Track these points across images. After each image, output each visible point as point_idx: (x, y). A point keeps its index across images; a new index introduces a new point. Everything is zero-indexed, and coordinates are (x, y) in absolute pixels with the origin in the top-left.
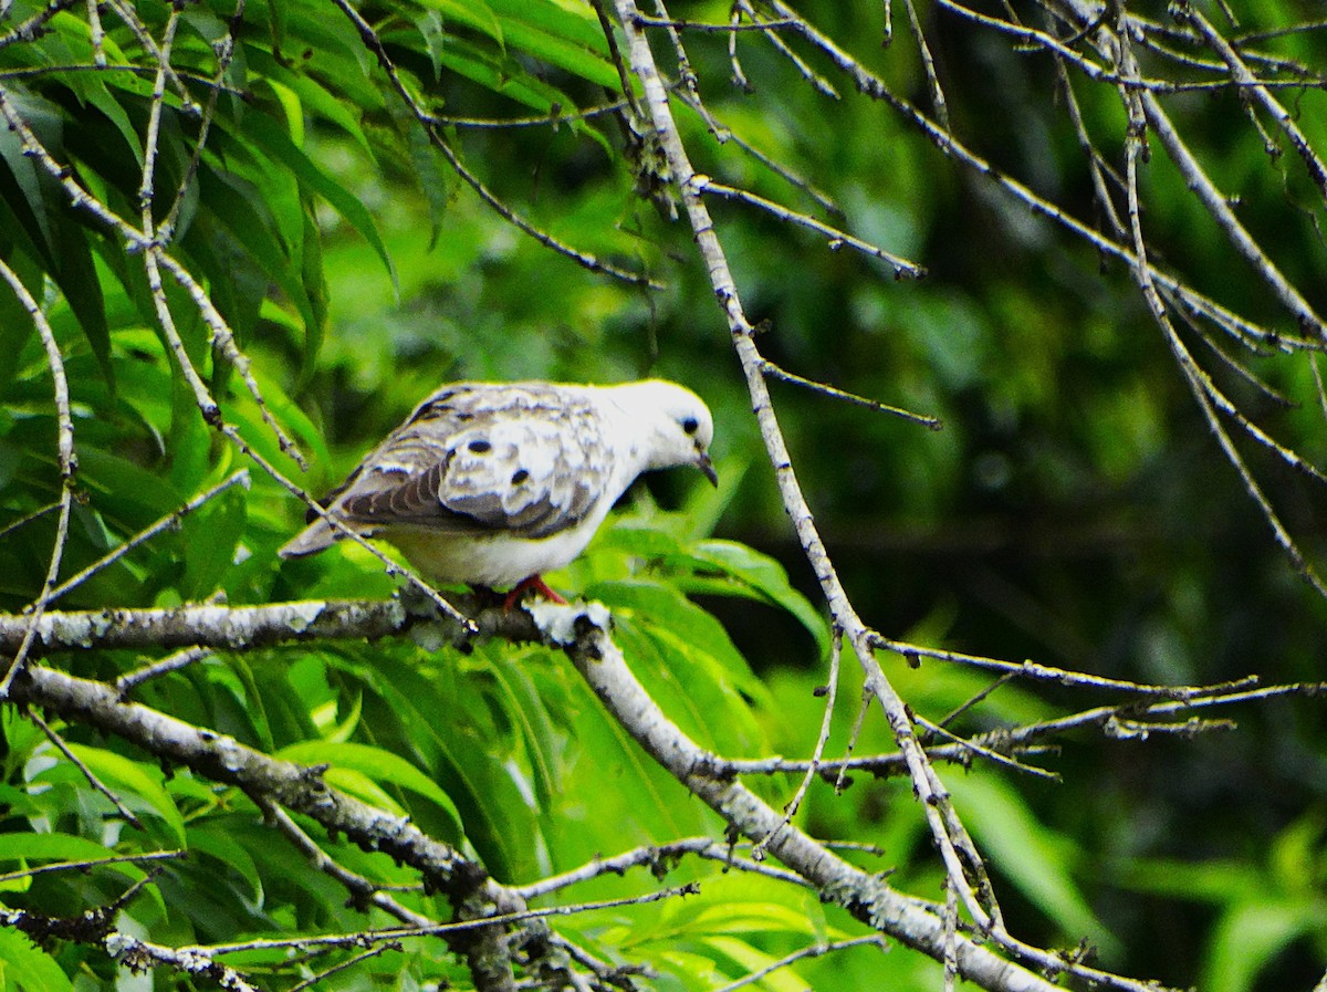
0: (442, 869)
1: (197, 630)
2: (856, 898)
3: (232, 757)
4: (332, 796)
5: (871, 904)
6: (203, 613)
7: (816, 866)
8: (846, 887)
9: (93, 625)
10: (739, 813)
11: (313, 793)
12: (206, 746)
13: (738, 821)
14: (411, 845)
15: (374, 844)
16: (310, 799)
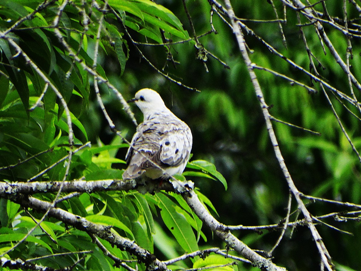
0: (143, 256)
1: (77, 187)
2: (263, 265)
3: (85, 223)
4: (113, 235)
5: (267, 267)
6: (79, 183)
7: (252, 256)
8: (260, 262)
9: (47, 186)
10: (230, 241)
11: (107, 234)
12: (78, 220)
13: (230, 243)
14: (135, 249)
15: (125, 249)
16: (107, 236)
